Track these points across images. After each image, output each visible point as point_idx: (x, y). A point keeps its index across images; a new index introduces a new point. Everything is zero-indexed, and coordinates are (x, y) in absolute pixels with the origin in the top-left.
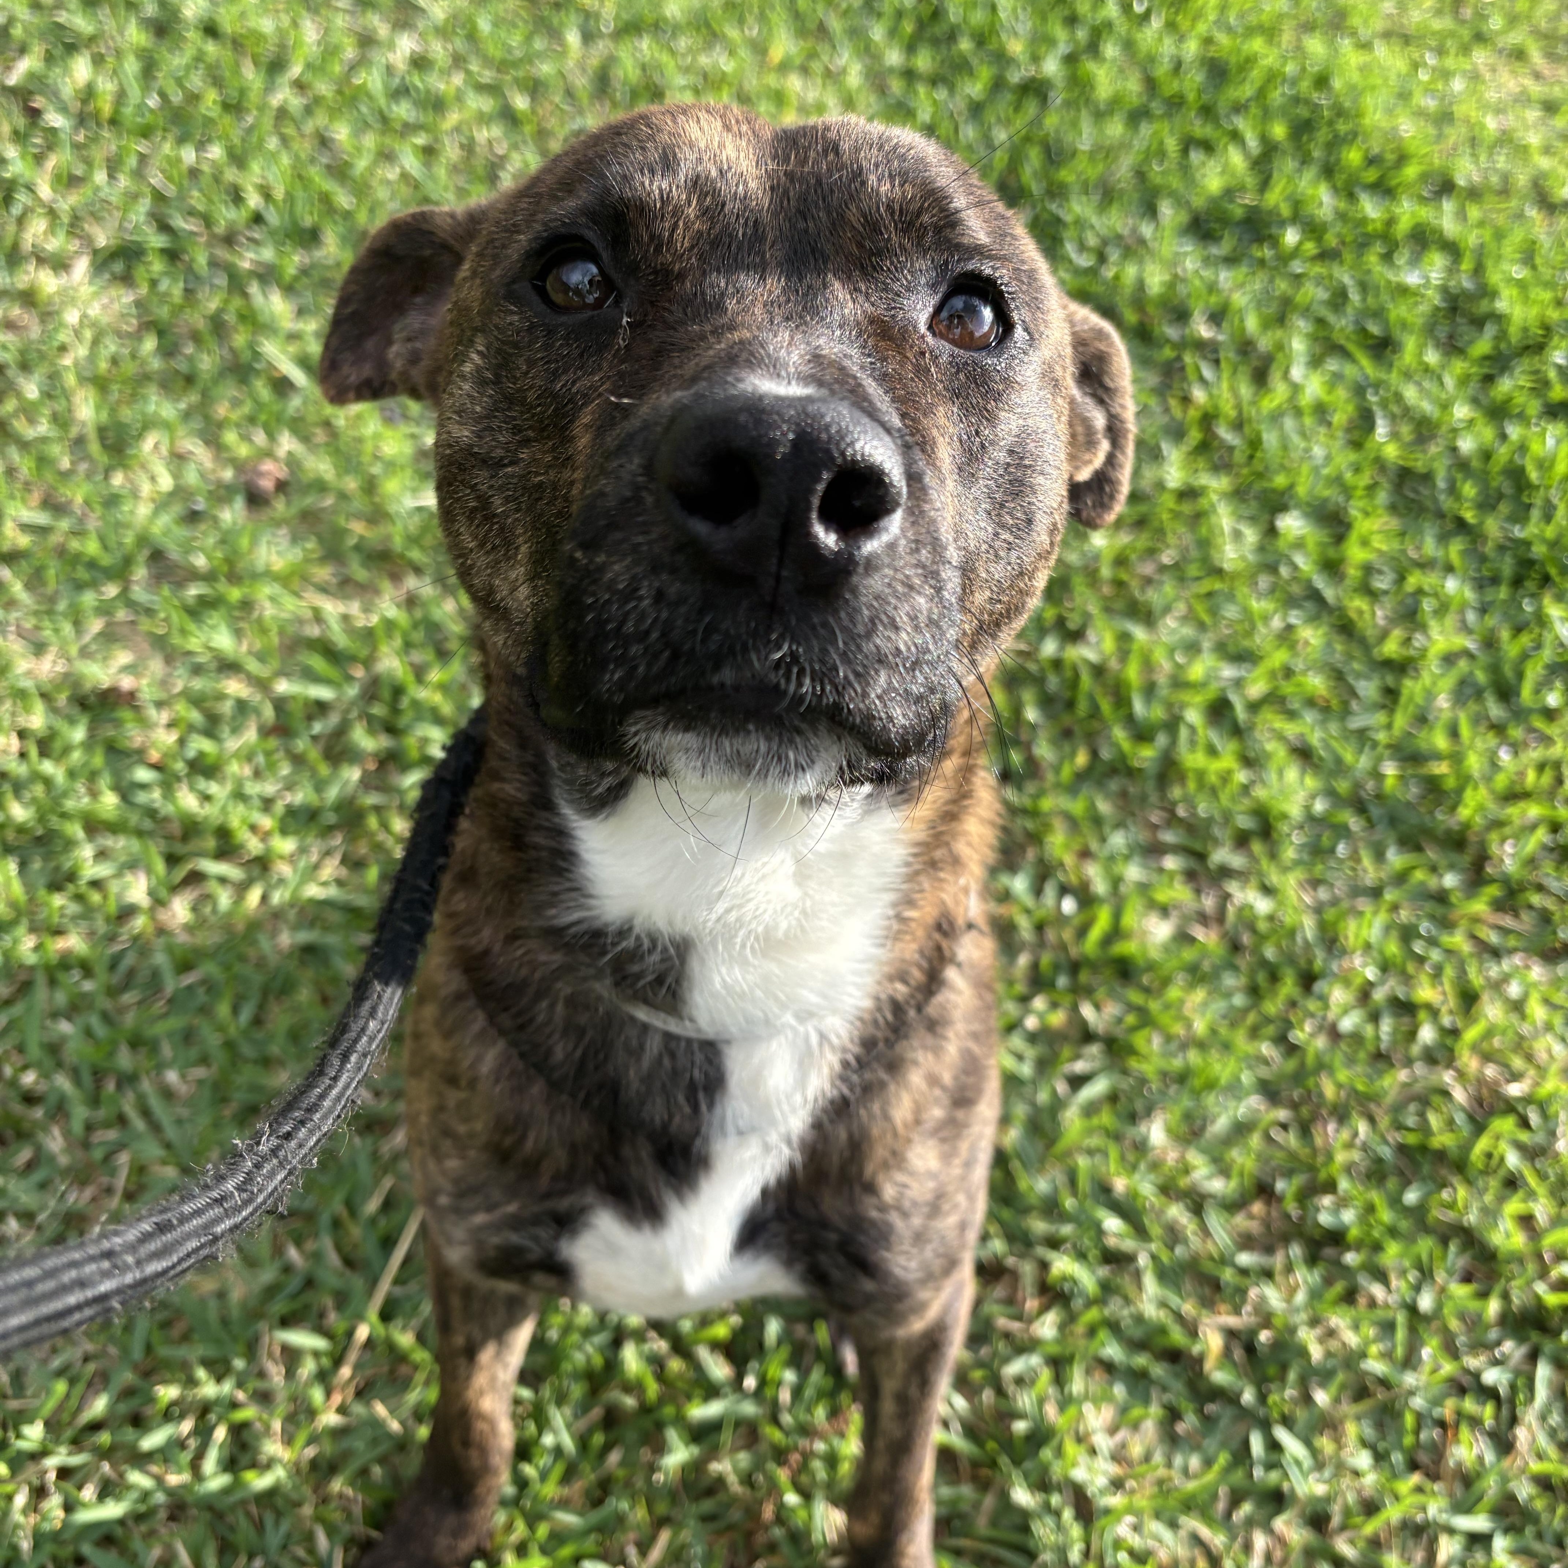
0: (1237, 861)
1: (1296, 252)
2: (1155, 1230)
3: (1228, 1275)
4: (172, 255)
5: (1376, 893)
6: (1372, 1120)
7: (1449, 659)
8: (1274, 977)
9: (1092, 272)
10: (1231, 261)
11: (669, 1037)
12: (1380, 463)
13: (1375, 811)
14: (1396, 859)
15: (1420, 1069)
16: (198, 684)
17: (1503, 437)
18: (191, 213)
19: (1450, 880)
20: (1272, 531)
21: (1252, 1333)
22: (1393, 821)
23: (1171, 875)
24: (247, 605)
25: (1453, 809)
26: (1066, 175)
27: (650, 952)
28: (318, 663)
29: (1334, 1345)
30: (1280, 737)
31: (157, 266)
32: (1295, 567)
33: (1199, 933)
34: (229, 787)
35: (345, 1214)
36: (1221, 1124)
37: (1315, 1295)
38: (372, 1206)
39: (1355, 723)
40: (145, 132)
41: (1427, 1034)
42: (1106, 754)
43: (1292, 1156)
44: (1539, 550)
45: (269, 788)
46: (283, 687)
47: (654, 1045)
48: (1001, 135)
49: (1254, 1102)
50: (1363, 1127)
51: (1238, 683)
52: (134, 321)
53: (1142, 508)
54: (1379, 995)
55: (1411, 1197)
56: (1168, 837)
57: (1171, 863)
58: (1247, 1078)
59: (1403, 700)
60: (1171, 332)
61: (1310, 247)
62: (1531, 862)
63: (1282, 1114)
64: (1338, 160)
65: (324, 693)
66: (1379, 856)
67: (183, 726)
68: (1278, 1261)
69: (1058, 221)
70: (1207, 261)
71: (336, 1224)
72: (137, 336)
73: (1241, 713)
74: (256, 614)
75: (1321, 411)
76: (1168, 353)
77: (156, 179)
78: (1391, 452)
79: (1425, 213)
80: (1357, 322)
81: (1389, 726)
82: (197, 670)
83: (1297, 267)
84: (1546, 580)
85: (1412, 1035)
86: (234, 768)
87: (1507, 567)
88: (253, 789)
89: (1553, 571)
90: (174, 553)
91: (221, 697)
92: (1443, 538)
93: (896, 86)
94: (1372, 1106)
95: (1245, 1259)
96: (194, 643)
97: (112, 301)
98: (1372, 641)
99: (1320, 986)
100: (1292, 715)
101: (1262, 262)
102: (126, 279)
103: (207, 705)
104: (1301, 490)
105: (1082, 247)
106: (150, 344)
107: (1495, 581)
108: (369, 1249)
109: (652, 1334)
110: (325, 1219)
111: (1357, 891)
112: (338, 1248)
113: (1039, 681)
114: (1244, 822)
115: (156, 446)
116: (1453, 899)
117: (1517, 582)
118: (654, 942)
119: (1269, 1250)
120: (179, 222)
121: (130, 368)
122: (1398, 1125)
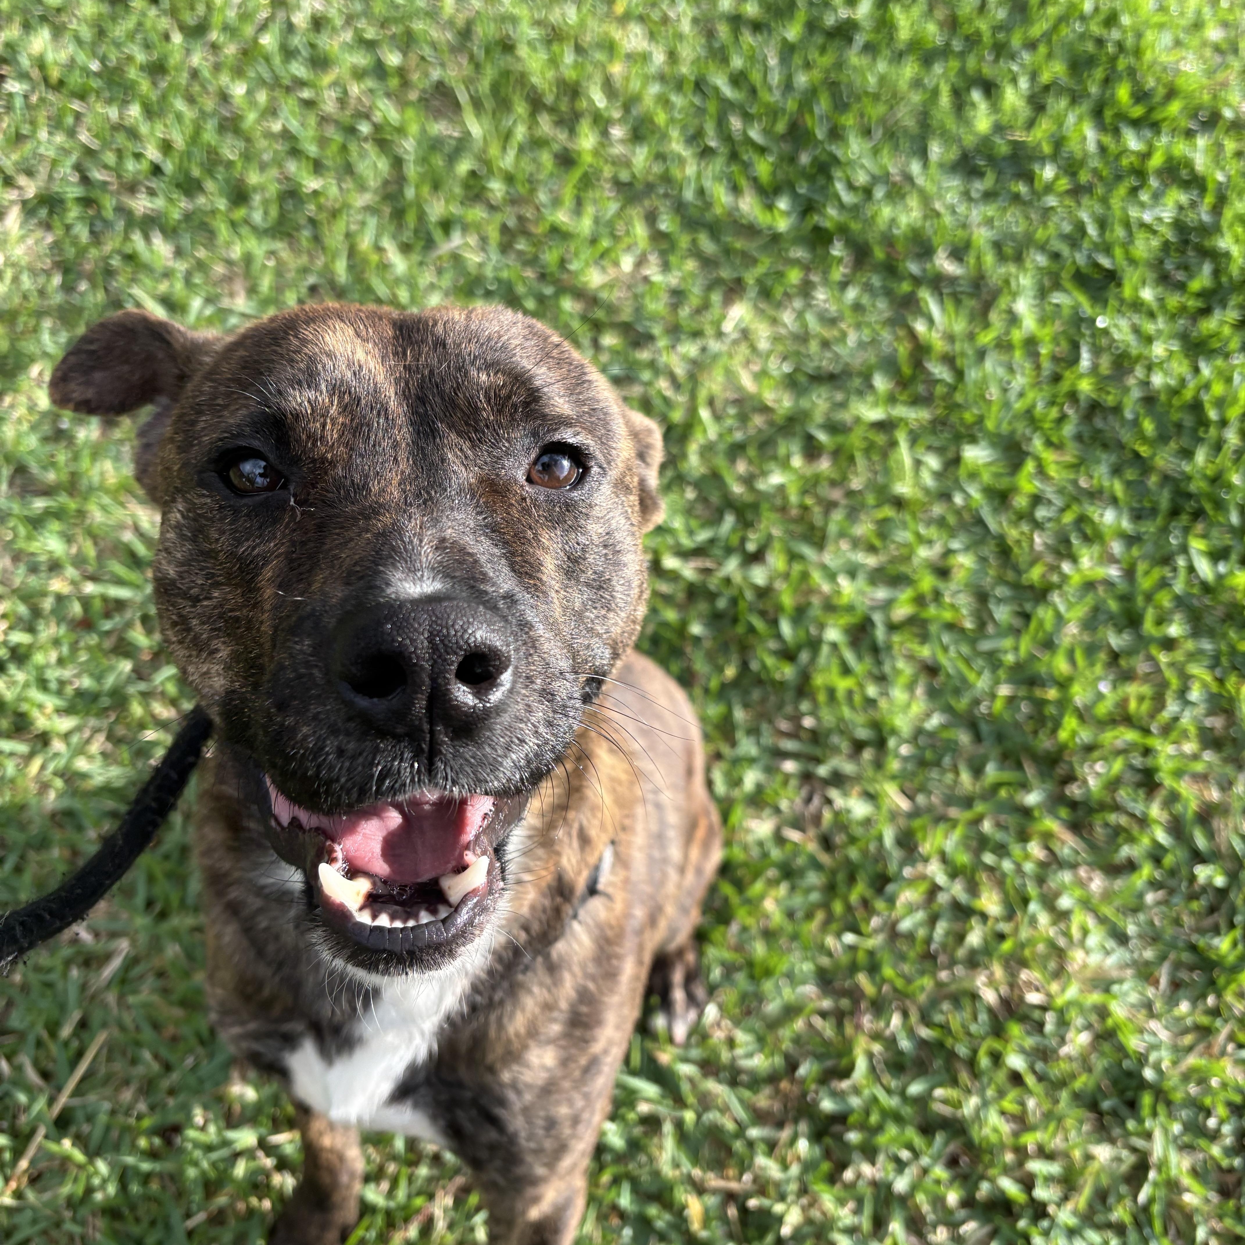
0: (848, 768)
1: (1049, 188)
2: (691, 1100)
3: (738, 1146)
4: (86, 202)
5: (968, 802)
6: (905, 1014)
7: (1089, 586)
8: (852, 879)
9: (855, 210)
10: (989, 196)
12: (1073, 396)
13: (984, 728)
14: (992, 772)
15: (959, 970)
16: (33, 581)
17: (1196, 370)
18: (106, 167)
19: (1032, 798)
20: (956, 461)
21: (748, 1195)
22: (1000, 738)
23: (787, 777)
24: (81, 514)
25: (1054, 731)
26: (849, 120)
28: (118, 568)
29: (815, 1214)
30: (913, 658)
31: (73, 213)
32: (968, 496)
33: (794, 835)
35: (45, 1035)
36: (772, 1007)
37: (807, 1168)
38: (66, 1031)
39: (985, 646)
40: (82, 95)
41: (974, 938)
42: (754, 666)
43: (825, 1042)
44: (1197, 486)
45: (67, 673)
46: (90, 588)
48: (802, 79)
50: (896, 1020)
51: (887, 605)
52: (48, 261)
53: (840, 439)
54: (942, 898)
55: (915, 1089)
56: (789, 745)
57: (790, 766)
58: (807, 967)
59: (1033, 625)
60: (913, 268)
61: (1064, 184)
62: (1114, 784)
63: (827, 1004)
64: (1113, 95)
65: (123, 593)
66: (977, 771)
67: (12, 619)
68: (785, 1134)
69: (836, 161)
70: (966, 195)
71: (39, 1044)
72: (48, 274)
73: (880, 633)
74: (88, 521)
75: (1032, 344)
76: (905, 287)
77: (84, 137)
78: (1085, 386)
79: (1180, 148)
80: (1089, 257)
81: (1016, 649)
82: (34, 569)
83: (1051, 201)
84: (1198, 514)
85: (960, 938)
86: (39, 658)
87: (1164, 500)
88: (53, 674)
89: (1208, 507)
90: (34, 468)
91: (44, 594)
92: (1115, 469)
93: (723, 31)
94: (909, 1002)
95: (754, 1133)
96: (34, 546)
97: (37, 243)
98: (1023, 566)
99: (890, 888)
100: (927, 638)
101: (1016, 198)
102: (48, 226)
103: (34, 600)
104: (990, 424)
105: (851, 186)
106: (57, 280)
107: (1154, 511)
108: (59, 1067)
109: (260, 1154)
110: (31, 1039)
111: (950, 800)
112: (36, 1064)
113: (712, 597)
114: (863, 733)
115: (41, 374)
116: (1036, 814)
117: (1175, 512)
119: (780, 1125)
120: (97, 175)
122: (926, 1020)
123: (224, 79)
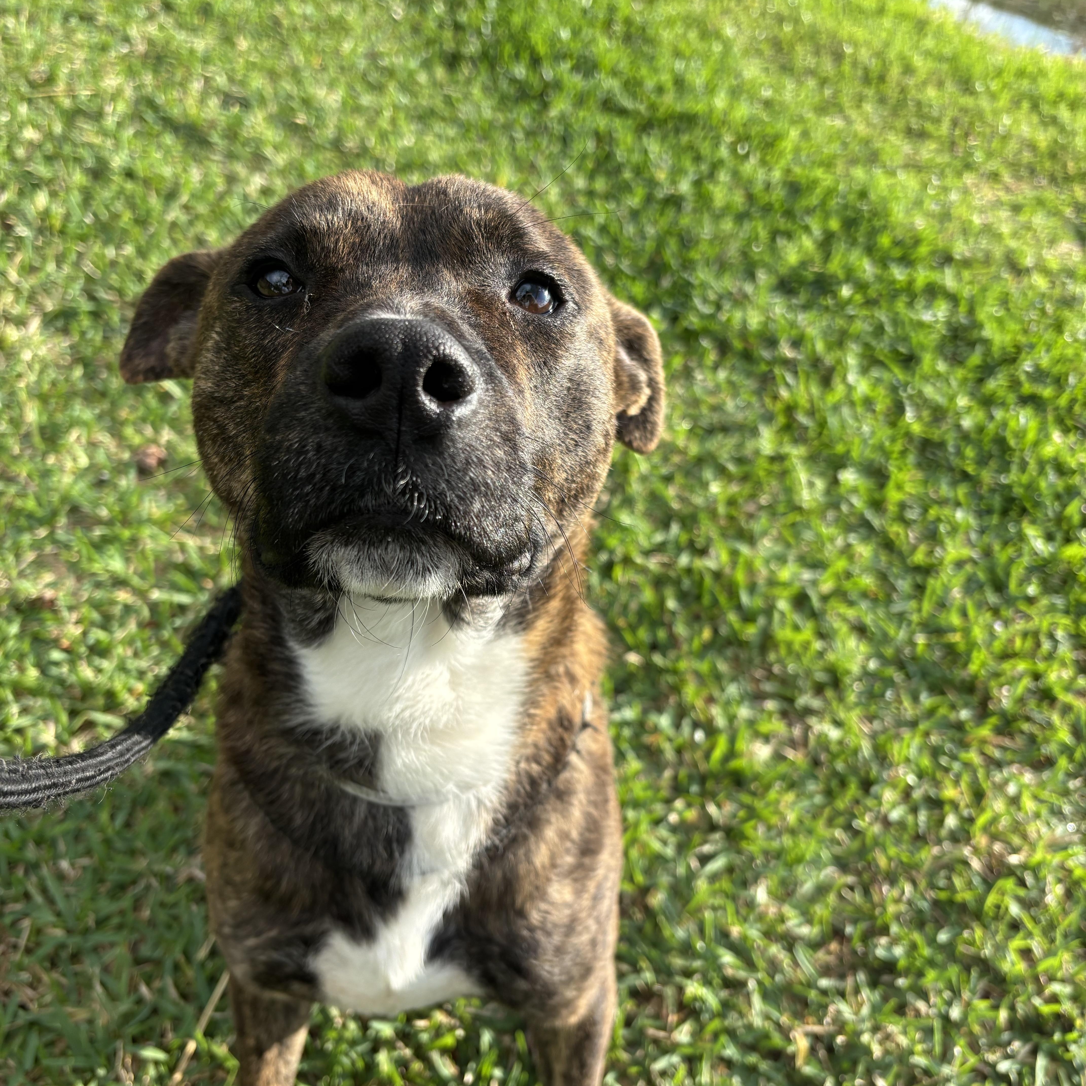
0: (816, 703)
1: (849, 301)
2: (761, 964)
3: (813, 995)
4: (96, 315)
5: (913, 724)
6: (914, 883)
7: (959, 564)
8: (843, 784)
9: (712, 317)
10: (806, 307)
11: (371, 805)
12: (908, 435)
13: (912, 668)
14: (926, 700)
15: (947, 845)
16: (99, 595)
17: (992, 418)
18: (111, 288)
19: (964, 714)
20: (835, 482)
21: (832, 1037)
22: (924, 675)
23: (770, 714)
24: (134, 541)
25: (965, 665)
26: (694, 255)
27: (352, 743)
28: (180, 578)
29: (891, 1046)
30: (845, 619)
31: (86, 322)
32: (852, 505)
33: (790, 754)
34: (115, 662)
35: (182, 959)
36: (807, 887)
37: (875, 1009)
38: (202, 953)
39: (897, 607)
40: (83, 238)
41: (951, 821)
42: (724, 631)
43: (858, 909)
44: (1018, 491)
45: (143, 664)
46: (156, 595)
47: (361, 811)
48: (651, 231)
49: (829, 872)
50: (908, 888)
51: (814, 583)
52: (69, 358)
53: (746, 468)
54: (917, 795)
55: (943, 937)
56: (768, 687)
57: (770, 705)
58: (825, 855)
59: (928, 592)
60: (766, 354)
61: (859, 298)
62: (1021, 701)
63: (850, 879)
64: (875, 244)
65: (184, 599)
66: (915, 699)
67: (86, 623)
68: (849, 983)
69: (689, 284)
70: (790, 308)
71: (177, 967)
72: (70, 368)
73: (816, 602)
74: (140, 547)
75: (868, 403)
76: (764, 367)
77: (88, 267)
78: (916, 428)
79: (934, 276)
80: (891, 345)
81: (919, 610)
82: (98, 585)
83: (851, 311)
84: (1024, 511)
85: (941, 822)
86: (120, 650)
87: (997, 502)
88: (133, 664)
89: (1028, 506)
90: (86, 507)
91: (113, 602)
92: (954, 484)
93: (582, 201)
94: (914, 873)
95: (824, 983)
96: (97, 567)
97: (55, 346)
98: (906, 553)
99: (875, 789)
100: (851, 604)
101: (827, 309)
102: (65, 331)
103: (104, 608)
104: (855, 454)
105: (705, 300)
106: (78, 372)
107: (989, 512)
108: (199, 986)
109: (400, 1044)
110: (168, 964)
111: (900, 723)
112: (177, 986)
113: (677, 583)
114: (820, 676)
115: (78, 438)
116: (967, 728)
117: (1005, 512)
118: (354, 736)
119: (842, 977)
120: (103, 294)
121: (63, 388)
122: (932, 886)
123: (199, 227)
